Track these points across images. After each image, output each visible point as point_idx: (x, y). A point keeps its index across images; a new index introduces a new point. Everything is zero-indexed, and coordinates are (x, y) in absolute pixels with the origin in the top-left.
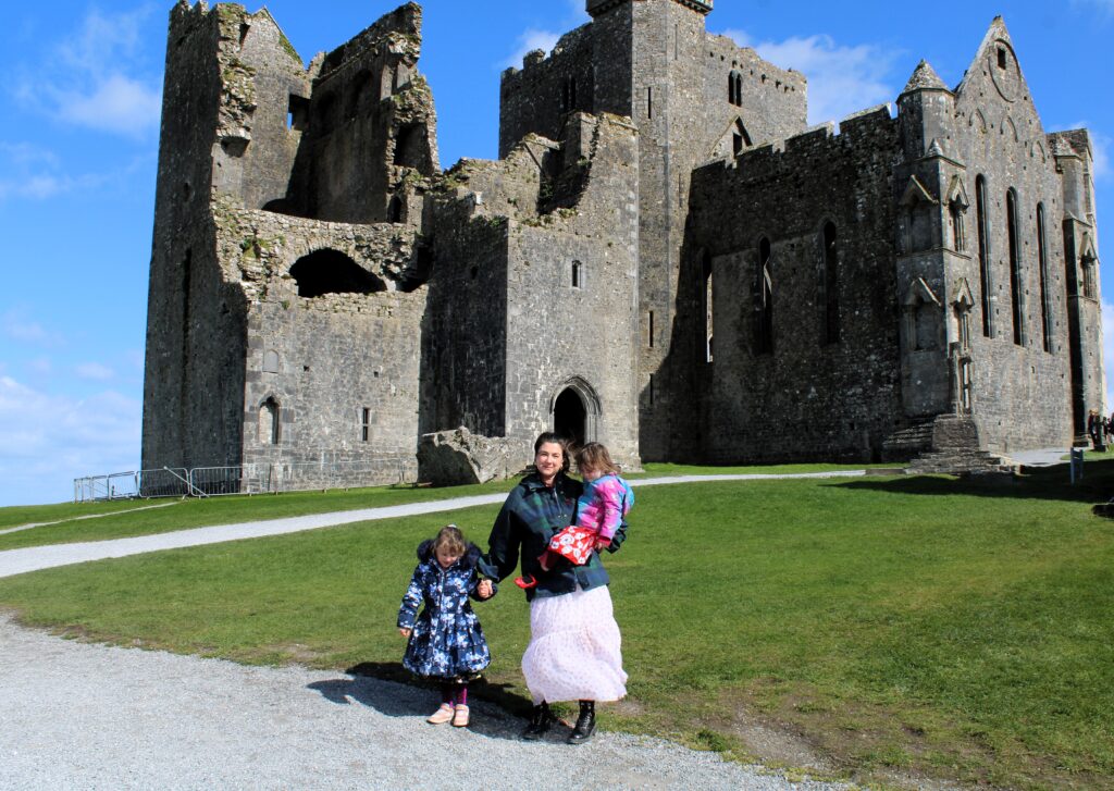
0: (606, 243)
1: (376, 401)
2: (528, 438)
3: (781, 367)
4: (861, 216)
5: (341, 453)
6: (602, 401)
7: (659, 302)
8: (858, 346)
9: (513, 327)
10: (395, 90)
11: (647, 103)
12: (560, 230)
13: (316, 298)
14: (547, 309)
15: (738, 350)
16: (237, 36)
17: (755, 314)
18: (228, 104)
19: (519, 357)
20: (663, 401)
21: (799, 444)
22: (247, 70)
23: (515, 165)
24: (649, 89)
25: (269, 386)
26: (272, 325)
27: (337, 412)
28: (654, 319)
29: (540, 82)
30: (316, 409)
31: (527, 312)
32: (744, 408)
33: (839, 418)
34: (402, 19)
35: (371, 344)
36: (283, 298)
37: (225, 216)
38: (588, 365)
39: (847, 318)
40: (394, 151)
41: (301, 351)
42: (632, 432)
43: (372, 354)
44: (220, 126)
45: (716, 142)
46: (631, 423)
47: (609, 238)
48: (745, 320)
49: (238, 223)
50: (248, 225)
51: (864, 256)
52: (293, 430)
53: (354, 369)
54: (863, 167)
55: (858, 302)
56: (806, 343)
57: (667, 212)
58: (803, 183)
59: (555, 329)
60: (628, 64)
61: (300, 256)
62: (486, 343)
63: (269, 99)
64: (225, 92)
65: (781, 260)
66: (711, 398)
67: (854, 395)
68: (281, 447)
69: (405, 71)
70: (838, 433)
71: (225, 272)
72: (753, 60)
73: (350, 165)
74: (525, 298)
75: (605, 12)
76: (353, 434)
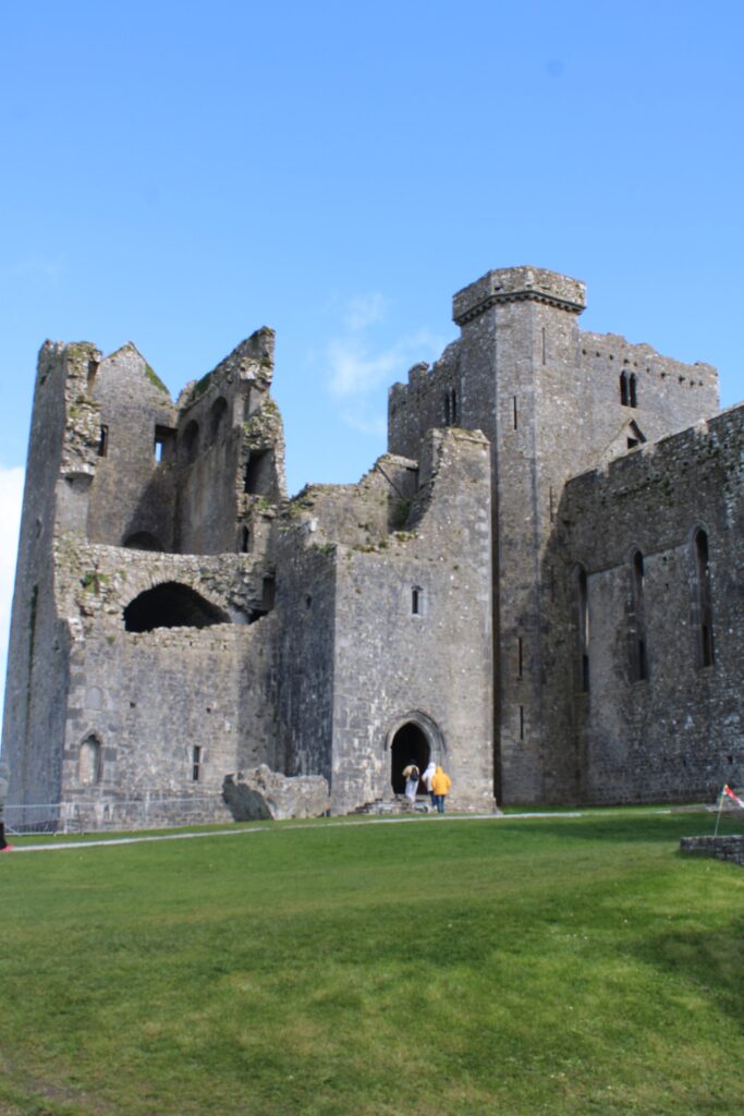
0: (451, 566)
1: (209, 739)
2: (357, 776)
3: (657, 695)
4: (731, 522)
5: (168, 793)
6: (447, 737)
7: (529, 627)
8: (733, 668)
9: (341, 661)
10: (246, 416)
11: (512, 413)
12: (397, 555)
13: (145, 634)
14: (382, 639)
15: (614, 678)
16: (85, 374)
17: (630, 636)
18: (72, 440)
19: (349, 691)
20: (535, 735)
21: (678, 781)
22: (93, 406)
23: (367, 488)
24: (515, 398)
25: (91, 724)
26: (96, 661)
27: (165, 750)
28: (523, 645)
29: (423, 395)
30: (143, 747)
31: (358, 643)
32: (621, 741)
33: (717, 751)
34: (258, 344)
35: (204, 679)
36: (109, 633)
37: (66, 552)
38: (431, 697)
39: (721, 638)
40: (245, 479)
41: (127, 688)
42: (485, 770)
43: (204, 689)
44: (64, 463)
45: (606, 449)
46: (483, 760)
47: (456, 560)
48: (620, 643)
49: (78, 558)
50: (89, 560)
51: (736, 567)
52: (117, 768)
53: (185, 706)
54: (732, 468)
55: (732, 618)
56: (681, 667)
57: (535, 529)
58: (673, 490)
59: (391, 660)
60: (492, 374)
61: (141, 590)
62: (317, 676)
63: (134, 431)
64: (69, 429)
65: (654, 575)
66: (589, 732)
67: (731, 724)
68: (102, 787)
69: (257, 397)
70: (716, 768)
71: (59, 607)
72: (650, 357)
73: (207, 494)
74: (356, 628)
75: (471, 320)
76: (182, 773)
